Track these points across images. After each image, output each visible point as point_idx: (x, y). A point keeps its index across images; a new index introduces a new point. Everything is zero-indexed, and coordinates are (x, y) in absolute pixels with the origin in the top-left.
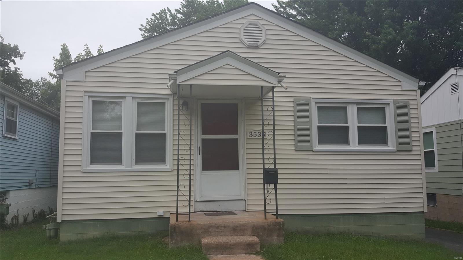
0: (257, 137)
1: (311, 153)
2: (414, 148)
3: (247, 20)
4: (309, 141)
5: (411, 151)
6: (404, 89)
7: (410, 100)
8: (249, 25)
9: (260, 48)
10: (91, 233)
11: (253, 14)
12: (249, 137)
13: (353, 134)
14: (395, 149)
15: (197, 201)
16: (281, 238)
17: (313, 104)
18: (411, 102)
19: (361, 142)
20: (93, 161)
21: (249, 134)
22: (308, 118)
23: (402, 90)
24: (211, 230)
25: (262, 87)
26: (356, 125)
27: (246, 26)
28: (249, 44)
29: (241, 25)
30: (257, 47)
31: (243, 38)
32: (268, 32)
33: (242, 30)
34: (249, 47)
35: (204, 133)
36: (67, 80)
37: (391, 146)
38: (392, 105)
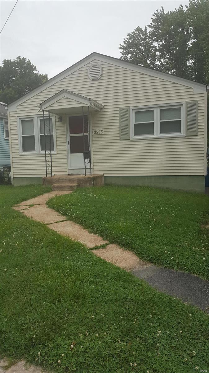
0: (98, 134)
1: (129, 141)
2: (199, 134)
3: (91, 64)
4: (128, 134)
5: (197, 135)
6: (195, 93)
7: (198, 101)
8: (93, 66)
9: (100, 79)
10: (25, 183)
11: (95, 60)
12: (94, 134)
13: (157, 127)
14: (185, 135)
15: (69, 169)
16: (91, 185)
17: (131, 110)
18: (199, 102)
19: (162, 132)
20: (24, 150)
21: (94, 133)
22: (128, 120)
23: (193, 94)
24: (60, 180)
25: (83, 107)
26: (159, 121)
27: (90, 68)
28: (93, 78)
29: (88, 68)
30: (97, 79)
31: (89, 75)
32: (104, 69)
33: (89, 70)
34: (93, 80)
35: (71, 133)
36: (10, 111)
37: (183, 133)
38: (184, 105)
